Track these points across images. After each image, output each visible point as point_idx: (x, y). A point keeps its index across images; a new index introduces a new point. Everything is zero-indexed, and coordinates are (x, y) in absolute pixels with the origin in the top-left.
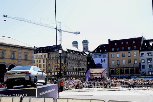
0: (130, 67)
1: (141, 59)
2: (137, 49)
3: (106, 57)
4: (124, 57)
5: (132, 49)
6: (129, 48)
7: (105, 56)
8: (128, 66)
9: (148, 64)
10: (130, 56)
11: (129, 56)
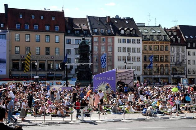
0: (48, 59)
1: (66, 48)
2: (60, 31)
3: (5, 39)
4: (39, 41)
5: (52, 30)
6: (47, 28)
7: (4, 36)
8: (46, 57)
9: (76, 57)
10: (49, 42)
11: (47, 41)
